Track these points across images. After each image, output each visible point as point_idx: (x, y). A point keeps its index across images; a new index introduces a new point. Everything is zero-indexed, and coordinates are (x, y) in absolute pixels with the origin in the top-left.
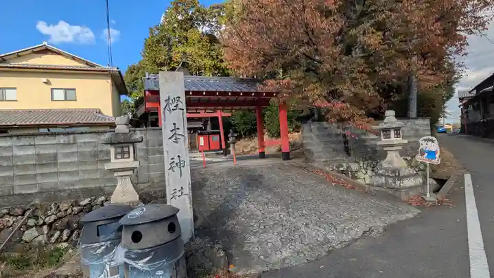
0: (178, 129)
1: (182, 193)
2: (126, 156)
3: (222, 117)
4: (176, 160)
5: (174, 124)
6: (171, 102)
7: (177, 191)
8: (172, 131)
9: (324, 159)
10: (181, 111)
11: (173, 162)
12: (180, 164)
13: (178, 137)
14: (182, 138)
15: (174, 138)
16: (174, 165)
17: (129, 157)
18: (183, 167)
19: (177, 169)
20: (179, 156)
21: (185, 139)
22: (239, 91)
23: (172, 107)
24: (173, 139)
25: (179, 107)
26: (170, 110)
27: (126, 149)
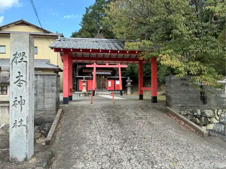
0: (22, 76)
1: (21, 124)
2: (5, 93)
3: (121, 68)
4: (19, 99)
5: (19, 72)
6: (17, 56)
7: (17, 122)
8: (17, 77)
9: (180, 105)
10: (25, 63)
11: (16, 100)
12: (22, 103)
13: (21, 82)
14: (24, 83)
15: (19, 82)
16: (17, 102)
17: (6, 94)
18: (24, 104)
19: (19, 106)
20: (21, 96)
21: (26, 84)
22: (116, 49)
23: (19, 60)
24: (17, 84)
25: (24, 60)
26: (16, 62)
27: (5, 88)
